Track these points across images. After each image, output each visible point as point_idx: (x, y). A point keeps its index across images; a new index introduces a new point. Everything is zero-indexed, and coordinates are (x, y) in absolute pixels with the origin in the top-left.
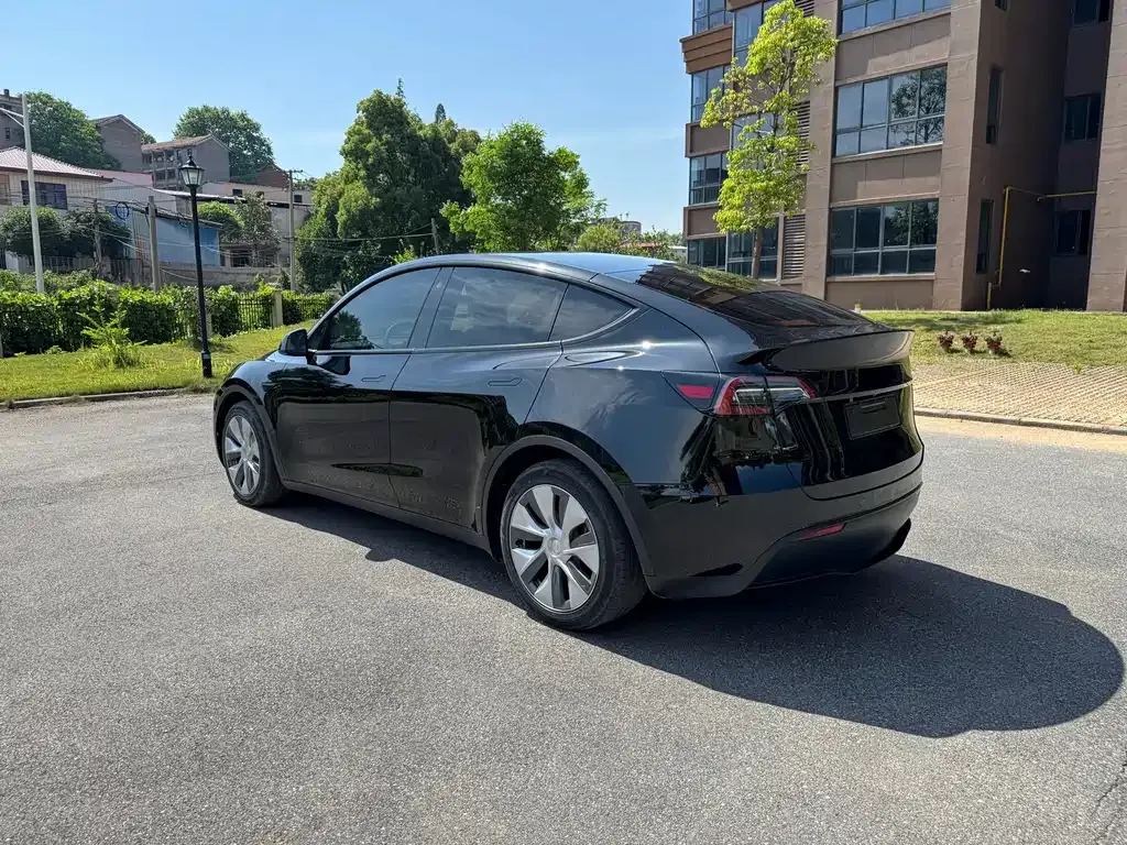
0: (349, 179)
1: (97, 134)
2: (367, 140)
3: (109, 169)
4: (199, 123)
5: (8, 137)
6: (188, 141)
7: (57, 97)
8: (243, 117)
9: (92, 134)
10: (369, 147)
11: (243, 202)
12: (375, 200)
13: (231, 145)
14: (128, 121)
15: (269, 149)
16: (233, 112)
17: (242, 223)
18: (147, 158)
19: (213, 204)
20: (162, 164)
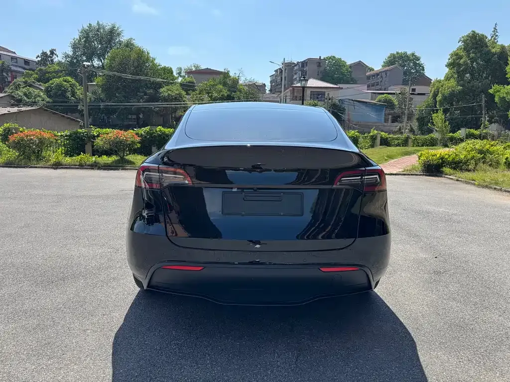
0: (448, 78)
1: (350, 70)
2: (461, 58)
3: (352, 84)
4: (393, 60)
5: (318, 75)
6: (387, 68)
7: (337, 57)
8: (413, 55)
9: (347, 70)
10: (462, 61)
11: (399, 93)
12: (460, 88)
13: (405, 68)
14: (363, 63)
15: (423, 68)
16: (409, 53)
17: (396, 103)
18: (369, 78)
19: (385, 95)
20: (374, 80)
